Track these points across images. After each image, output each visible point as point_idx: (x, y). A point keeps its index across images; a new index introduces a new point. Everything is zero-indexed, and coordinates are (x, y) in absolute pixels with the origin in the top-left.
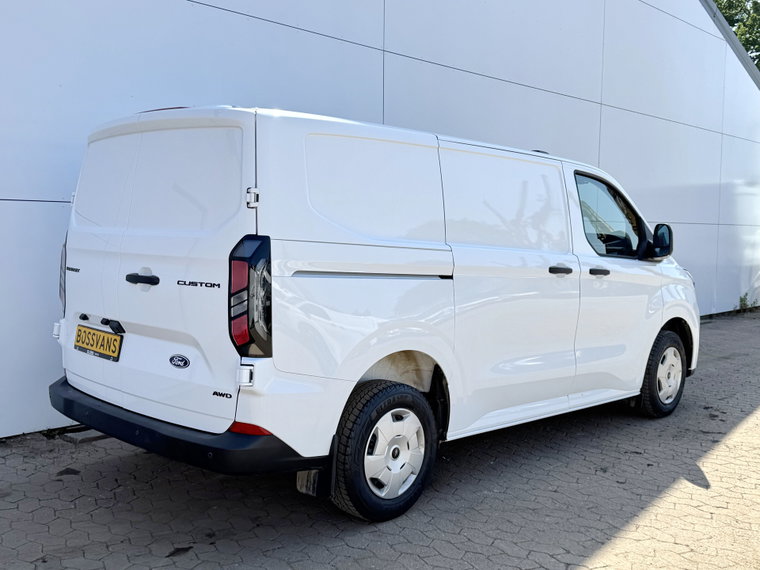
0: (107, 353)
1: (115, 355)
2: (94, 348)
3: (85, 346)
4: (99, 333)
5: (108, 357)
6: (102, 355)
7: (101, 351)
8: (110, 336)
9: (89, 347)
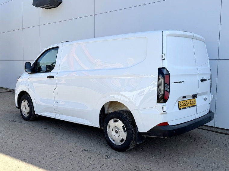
0: (193, 105)
1: (195, 104)
2: (188, 106)
3: (184, 107)
4: (188, 101)
5: (194, 106)
6: (192, 106)
7: (191, 105)
8: (192, 100)
9: (186, 106)
